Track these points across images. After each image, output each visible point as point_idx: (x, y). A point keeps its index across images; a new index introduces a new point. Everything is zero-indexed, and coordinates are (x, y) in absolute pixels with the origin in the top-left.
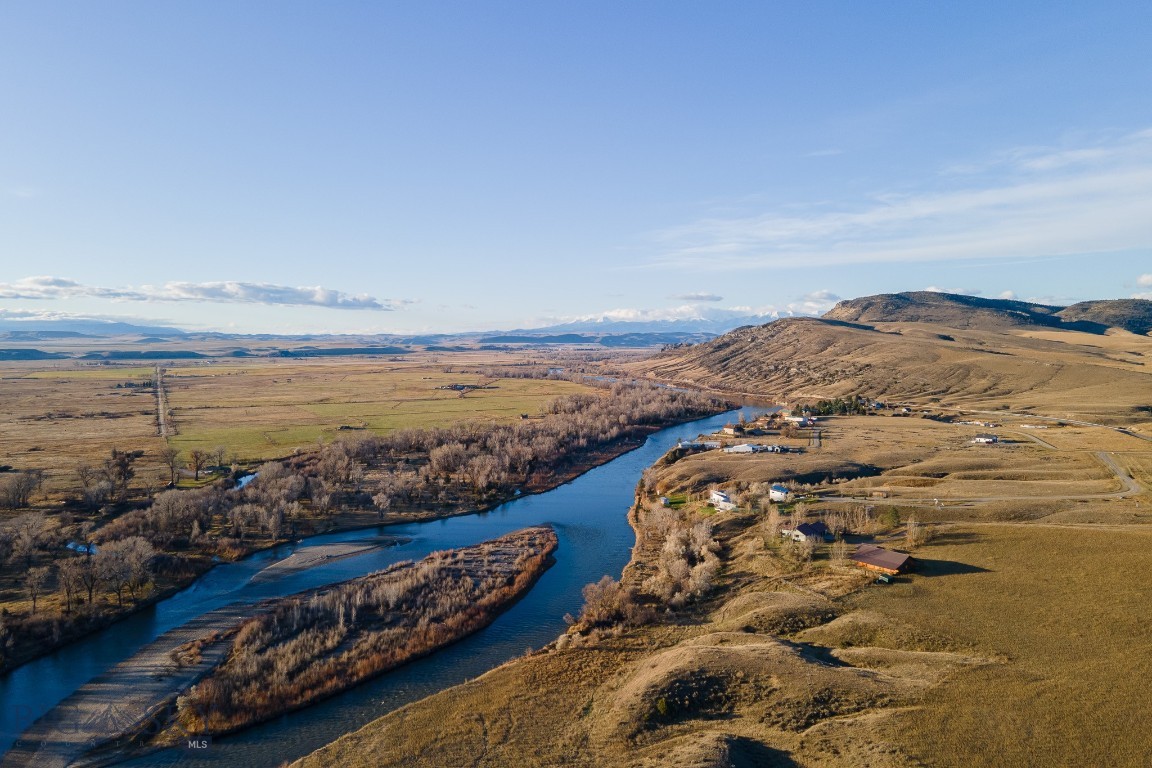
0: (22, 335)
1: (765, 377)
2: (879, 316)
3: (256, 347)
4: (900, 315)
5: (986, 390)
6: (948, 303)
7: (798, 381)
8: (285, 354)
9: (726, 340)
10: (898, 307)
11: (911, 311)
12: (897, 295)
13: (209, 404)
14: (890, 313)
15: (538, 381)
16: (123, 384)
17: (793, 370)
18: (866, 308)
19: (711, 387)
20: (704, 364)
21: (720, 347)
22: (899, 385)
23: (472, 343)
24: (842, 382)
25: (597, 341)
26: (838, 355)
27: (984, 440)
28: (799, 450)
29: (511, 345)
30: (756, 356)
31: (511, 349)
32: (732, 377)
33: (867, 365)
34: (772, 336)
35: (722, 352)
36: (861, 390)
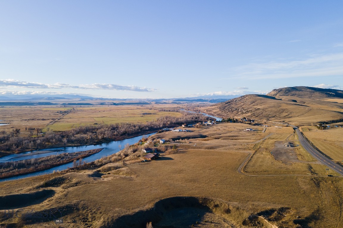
0: (50, 98)
1: (232, 112)
2: (283, 94)
3: (108, 102)
4: (290, 94)
5: (285, 116)
6: (308, 90)
7: (240, 113)
8: (115, 104)
9: (230, 101)
10: (290, 91)
11: (293, 92)
12: (292, 87)
13: (71, 117)
14: (287, 93)
15: (172, 112)
16: (59, 112)
18: (280, 91)
20: (220, 108)
21: (227, 103)
22: (262, 115)
23: (171, 102)
24: (249, 114)
25: (208, 101)
26: (254, 106)
27: (248, 130)
28: (192, 131)
29: (182, 102)
30: (233, 106)
31: (180, 103)
32: (224, 112)
33: (259, 109)
34: (241, 100)
35: (227, 105)
36: (251, 116)
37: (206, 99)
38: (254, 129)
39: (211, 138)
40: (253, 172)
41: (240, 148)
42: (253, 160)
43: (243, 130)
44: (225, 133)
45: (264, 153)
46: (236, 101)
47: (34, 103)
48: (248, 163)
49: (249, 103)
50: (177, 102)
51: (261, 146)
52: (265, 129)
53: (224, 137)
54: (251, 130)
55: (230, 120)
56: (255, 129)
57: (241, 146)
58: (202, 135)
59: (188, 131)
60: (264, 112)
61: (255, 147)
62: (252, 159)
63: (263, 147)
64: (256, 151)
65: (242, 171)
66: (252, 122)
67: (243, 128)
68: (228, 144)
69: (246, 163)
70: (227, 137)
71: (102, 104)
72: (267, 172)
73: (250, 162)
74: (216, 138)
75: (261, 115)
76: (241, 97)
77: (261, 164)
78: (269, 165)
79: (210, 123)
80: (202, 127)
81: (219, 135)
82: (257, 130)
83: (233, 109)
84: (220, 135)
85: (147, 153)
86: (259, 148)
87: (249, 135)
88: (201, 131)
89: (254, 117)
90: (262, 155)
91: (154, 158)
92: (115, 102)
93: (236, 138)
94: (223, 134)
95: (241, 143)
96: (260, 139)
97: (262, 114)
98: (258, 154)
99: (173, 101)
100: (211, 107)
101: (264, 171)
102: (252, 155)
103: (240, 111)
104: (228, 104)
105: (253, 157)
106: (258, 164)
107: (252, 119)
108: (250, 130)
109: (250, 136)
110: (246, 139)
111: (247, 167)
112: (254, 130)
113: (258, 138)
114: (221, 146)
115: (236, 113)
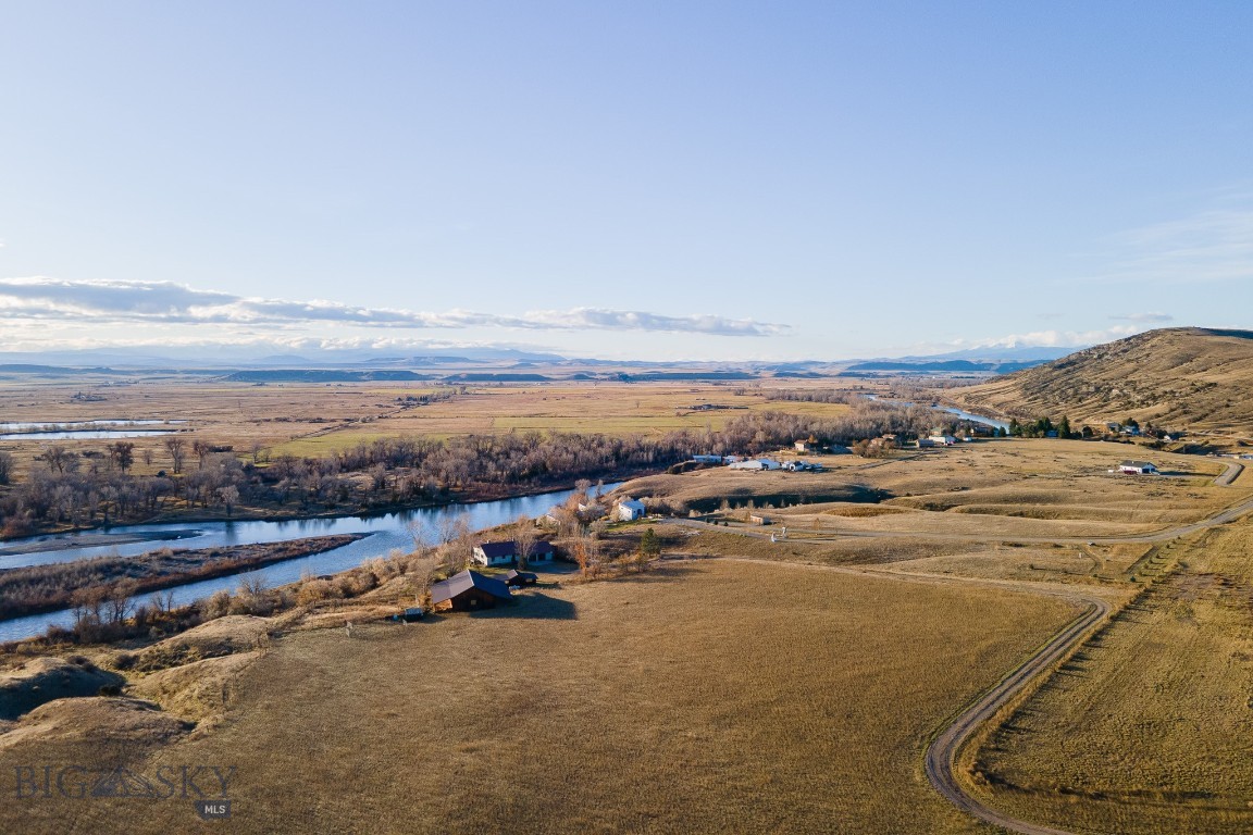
1: (1080, 400)
3: (603, 371)
7: (1114, 404)
8: (624, 378)
9: (1073, 357)
17: (1115, 392)
19: (1009, 413)
20: (1026, 387)
21: (1061, 367)
22: (1230, 409)
23: (838, 370)
24: (1159, 405)
25: (994, 368)
26: (1187, 372)
27: (1129, 468)
28: (825, 470)
29: (882, 372)
30: (1085, 375)
31: (874, 376)
32: (1040, 401)
33: (1215, 385)
34: (1125, 351)
35: (1056, 373)
36: (1171, 416)
37: (986, 360)
38: (1165, 469)
39: (908, 503)
40: (1064, 791)
41: (1037, 564)
42: (1102, 664)
43: (1098, 469)
44: (993, 484)
45: (1204, 611)
46: (1100, 357)
47: (362, 374)
48: (1044, 688)
49: (1165, 362)
50: (864, 372)
51: (1187, 560)
52: (1234, 469)
53: (979, 500)
54: (1145, 471)
55: (1045, 429)
56: (1177, 470)
57: (1050, 552)
58: (866, 490)
59: (804, 469)
60: (1239, 397)
61: (1142, 565)
62: (1095, 653)
63: (1202, 567)
64: (1146, 595)
65: (962, 772)
66: (1167, 437)
67: (1108, 461)
68: (970, 538)
69: (1028, 687)
70: (997, 500)
71: (580, 377)
72: (1195, 803)
73: (1066, 681)
74: (932, 507)
75: (1225, 412)
76: (1126, 340)
77: (1155, 709)
78: (1227, 726)
79: (943, 440)
80: (890, 452)
81: (958, 489)
82: (1187, 474)
83: (1084, 389)
84: (964, 489)
85: (489, 566)
86: (1176, 574)
87: (1129, 493)
88: (869, 471)
89: (1184, 418)
90: (1187, 624)
91: (473, 602)
92: (629, 371)
93: (1050, 506)
94: (982, 484)
95: (1059, 536)
96: (1191, 520)
97: (1228, 406)
98: (1158, 616)
99: (850, 368)
100: (989, 386)
101: (1169, 796)
102: (1104, 620)
103: (1118, 396)
104: (1064, 370)
105: (1107, 639)
106: (1131, 707)
107: (1168, 429)
108: (1139, 470)
109: (1134, 498)
110: (1103, 515)
111: (1023, 724)
112: (1163, 473)
113: (1180, 512)
114: (927, 546)
115: (1096, 404)
